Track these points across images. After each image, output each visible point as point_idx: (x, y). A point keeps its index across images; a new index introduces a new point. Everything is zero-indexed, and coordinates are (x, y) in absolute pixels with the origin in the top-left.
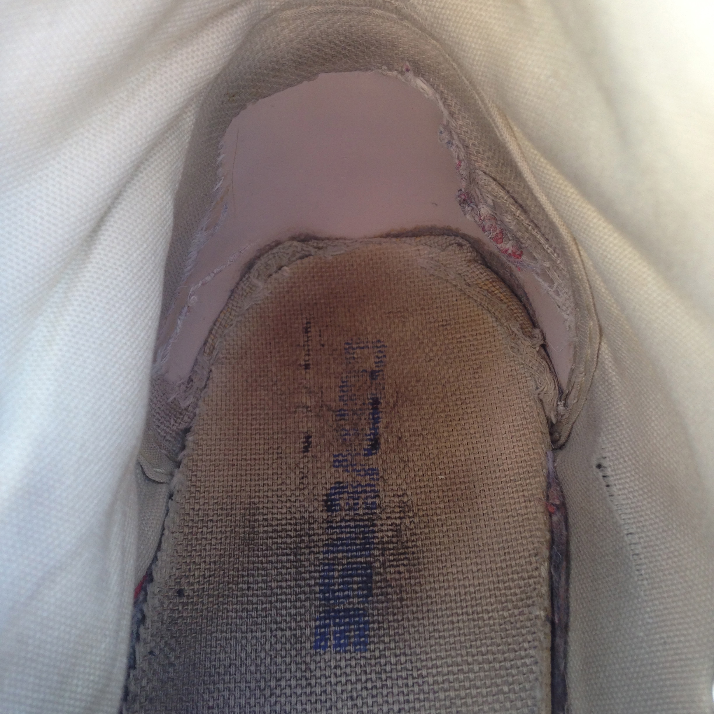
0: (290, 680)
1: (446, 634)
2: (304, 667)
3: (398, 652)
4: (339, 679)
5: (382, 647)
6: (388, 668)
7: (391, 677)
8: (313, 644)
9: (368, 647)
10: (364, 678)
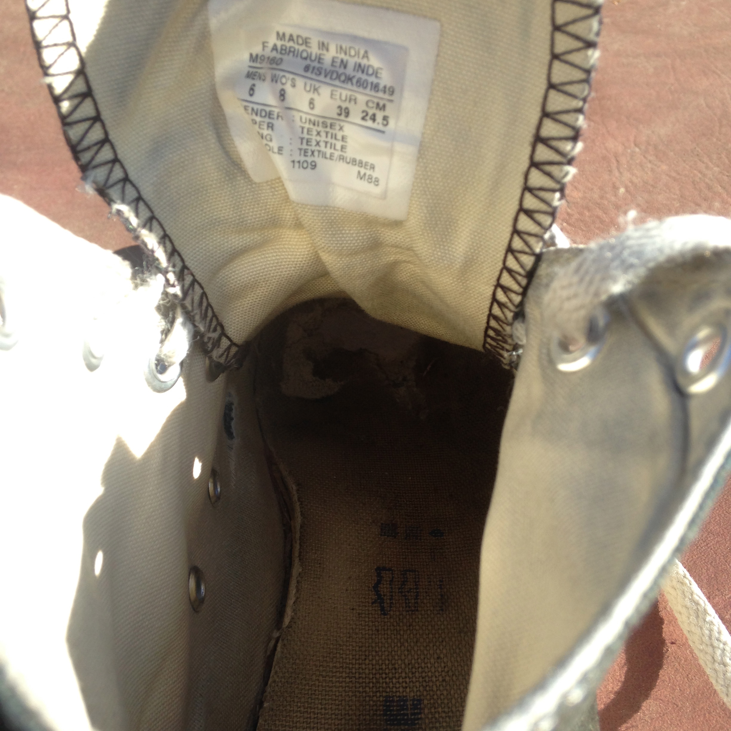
0: (436, 681)
1: (330, 702)
2: (428, 688)
3: (364, 694)
4: (404, 680)
5: (375, 698)
6: (371, 685)
7: (370, 679)
8: (422, 702)
9: (384, 699)
10: (387, 680)
